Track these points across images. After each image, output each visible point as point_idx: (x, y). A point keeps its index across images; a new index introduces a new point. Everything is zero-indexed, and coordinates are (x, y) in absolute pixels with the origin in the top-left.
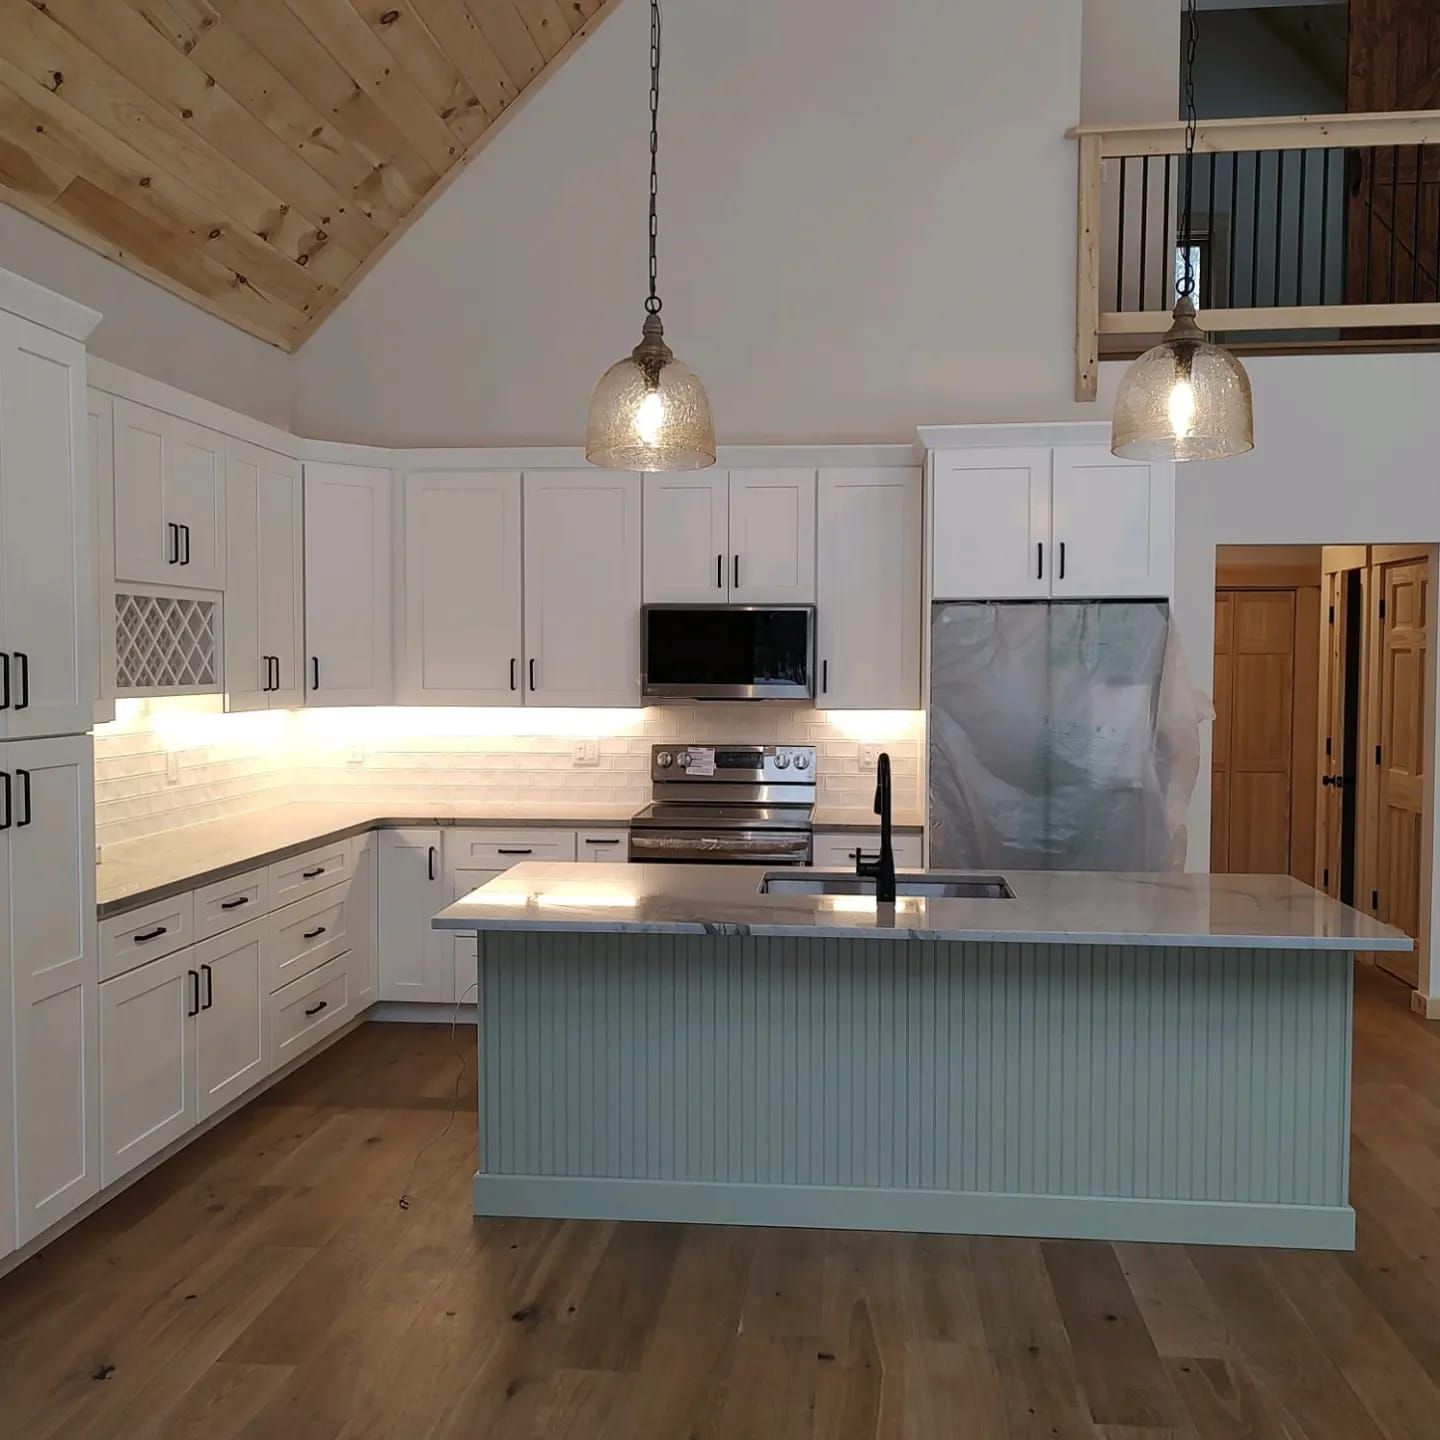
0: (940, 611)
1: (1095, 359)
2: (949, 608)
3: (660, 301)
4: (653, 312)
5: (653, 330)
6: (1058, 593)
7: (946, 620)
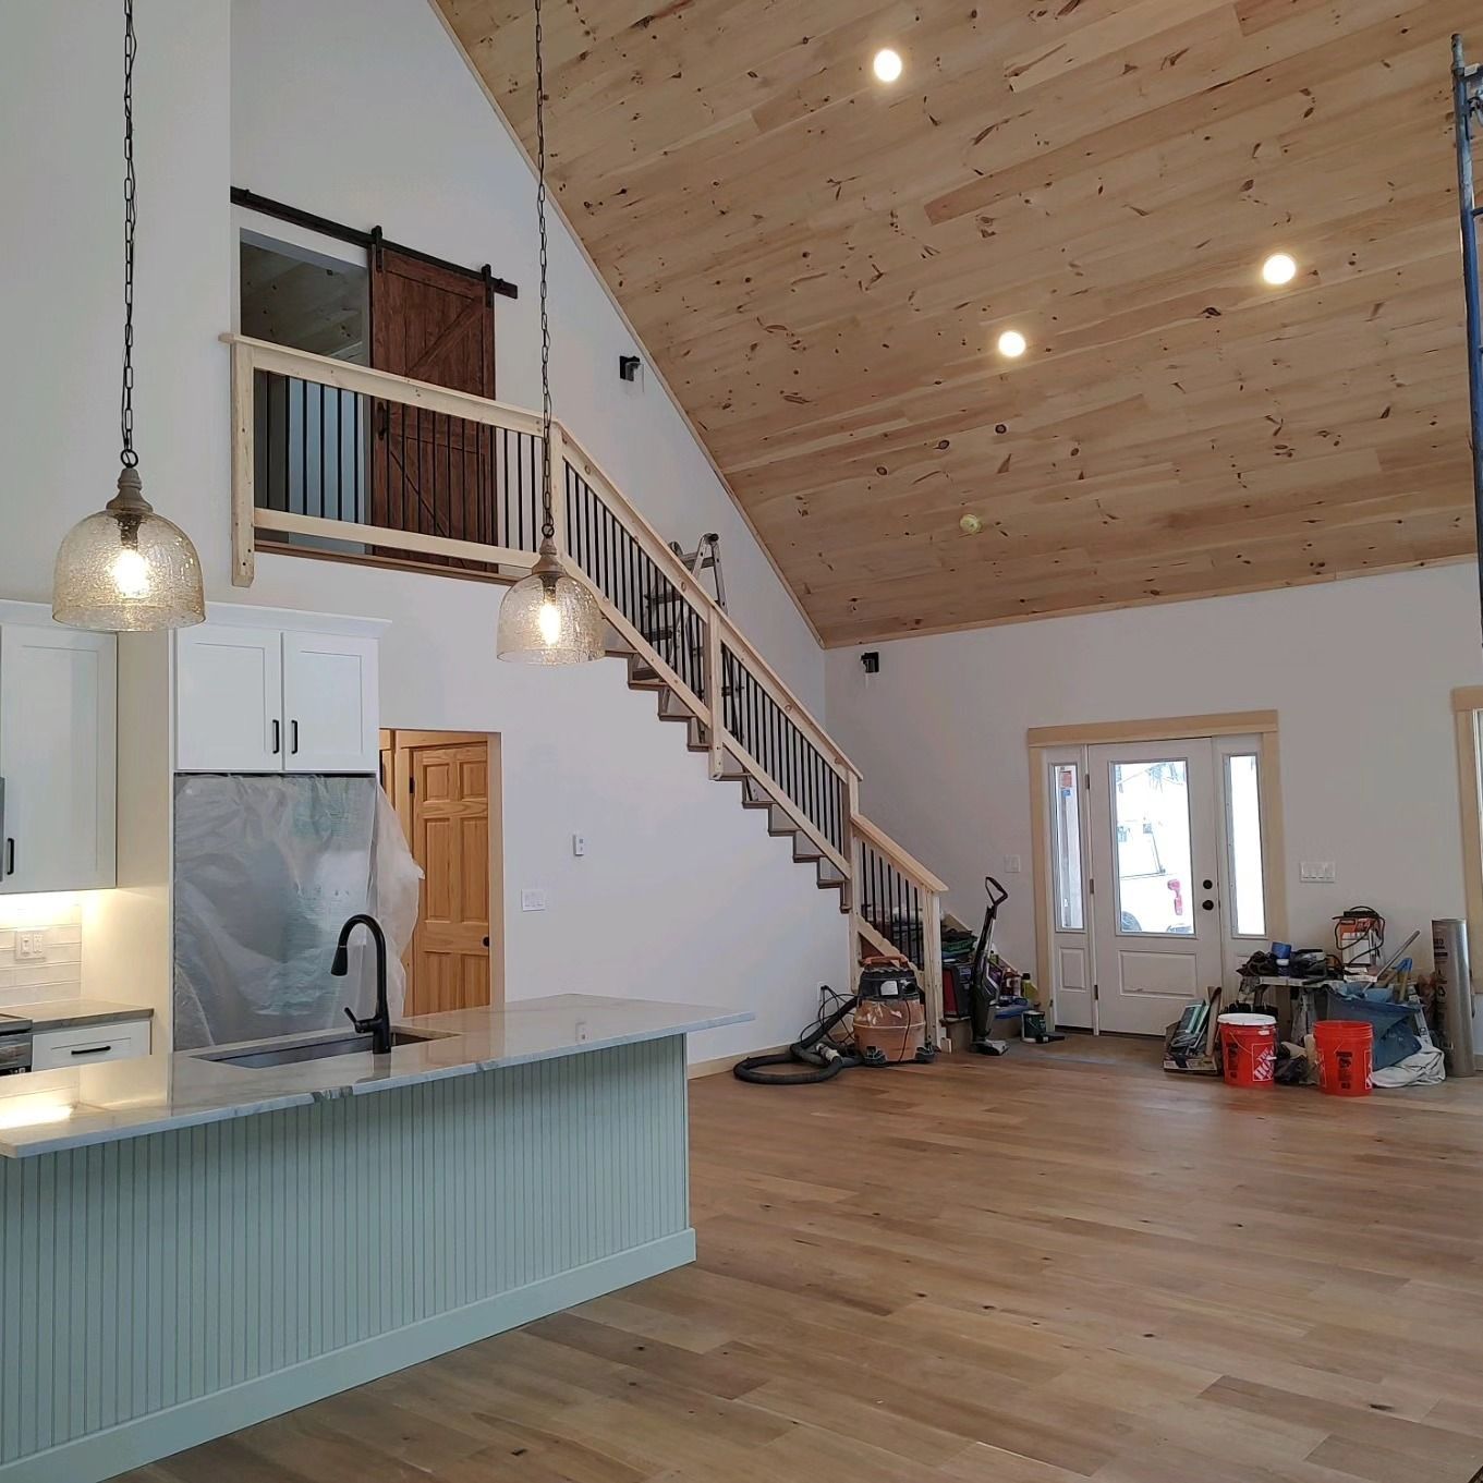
0: (184, 784)
1: (253, 550)
2: (192, 780)
3: (136, 457)
4: (129, 465)
5: (128, 482)
6: (289, 769)
7: (189, 792)
